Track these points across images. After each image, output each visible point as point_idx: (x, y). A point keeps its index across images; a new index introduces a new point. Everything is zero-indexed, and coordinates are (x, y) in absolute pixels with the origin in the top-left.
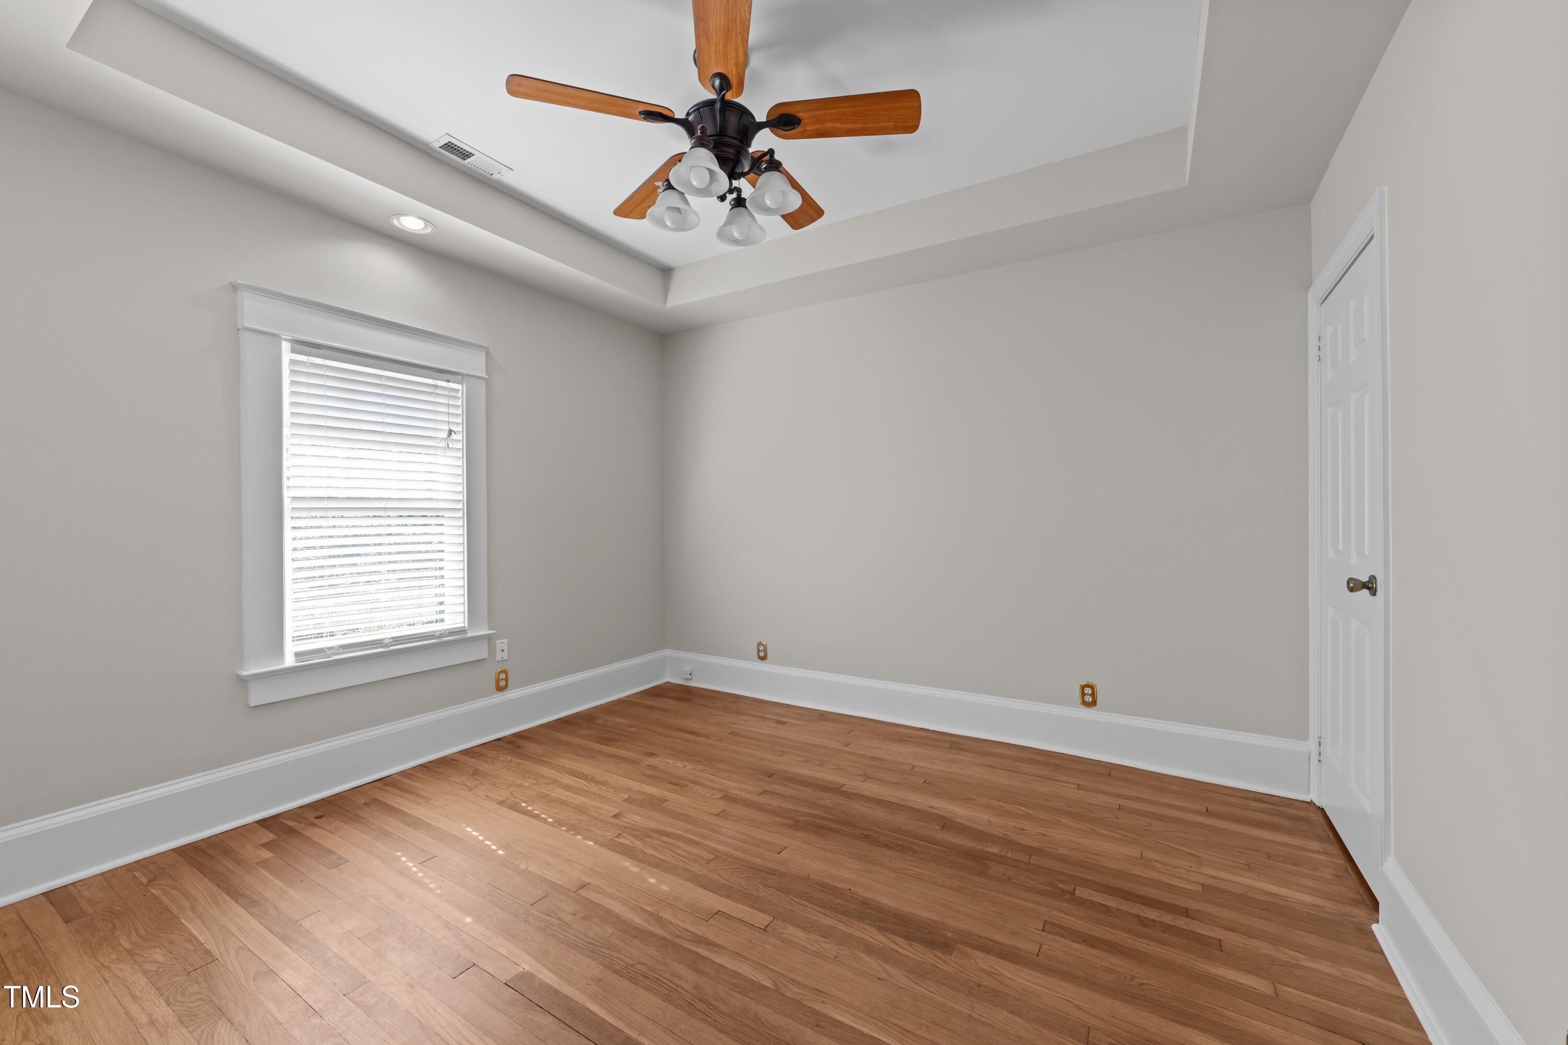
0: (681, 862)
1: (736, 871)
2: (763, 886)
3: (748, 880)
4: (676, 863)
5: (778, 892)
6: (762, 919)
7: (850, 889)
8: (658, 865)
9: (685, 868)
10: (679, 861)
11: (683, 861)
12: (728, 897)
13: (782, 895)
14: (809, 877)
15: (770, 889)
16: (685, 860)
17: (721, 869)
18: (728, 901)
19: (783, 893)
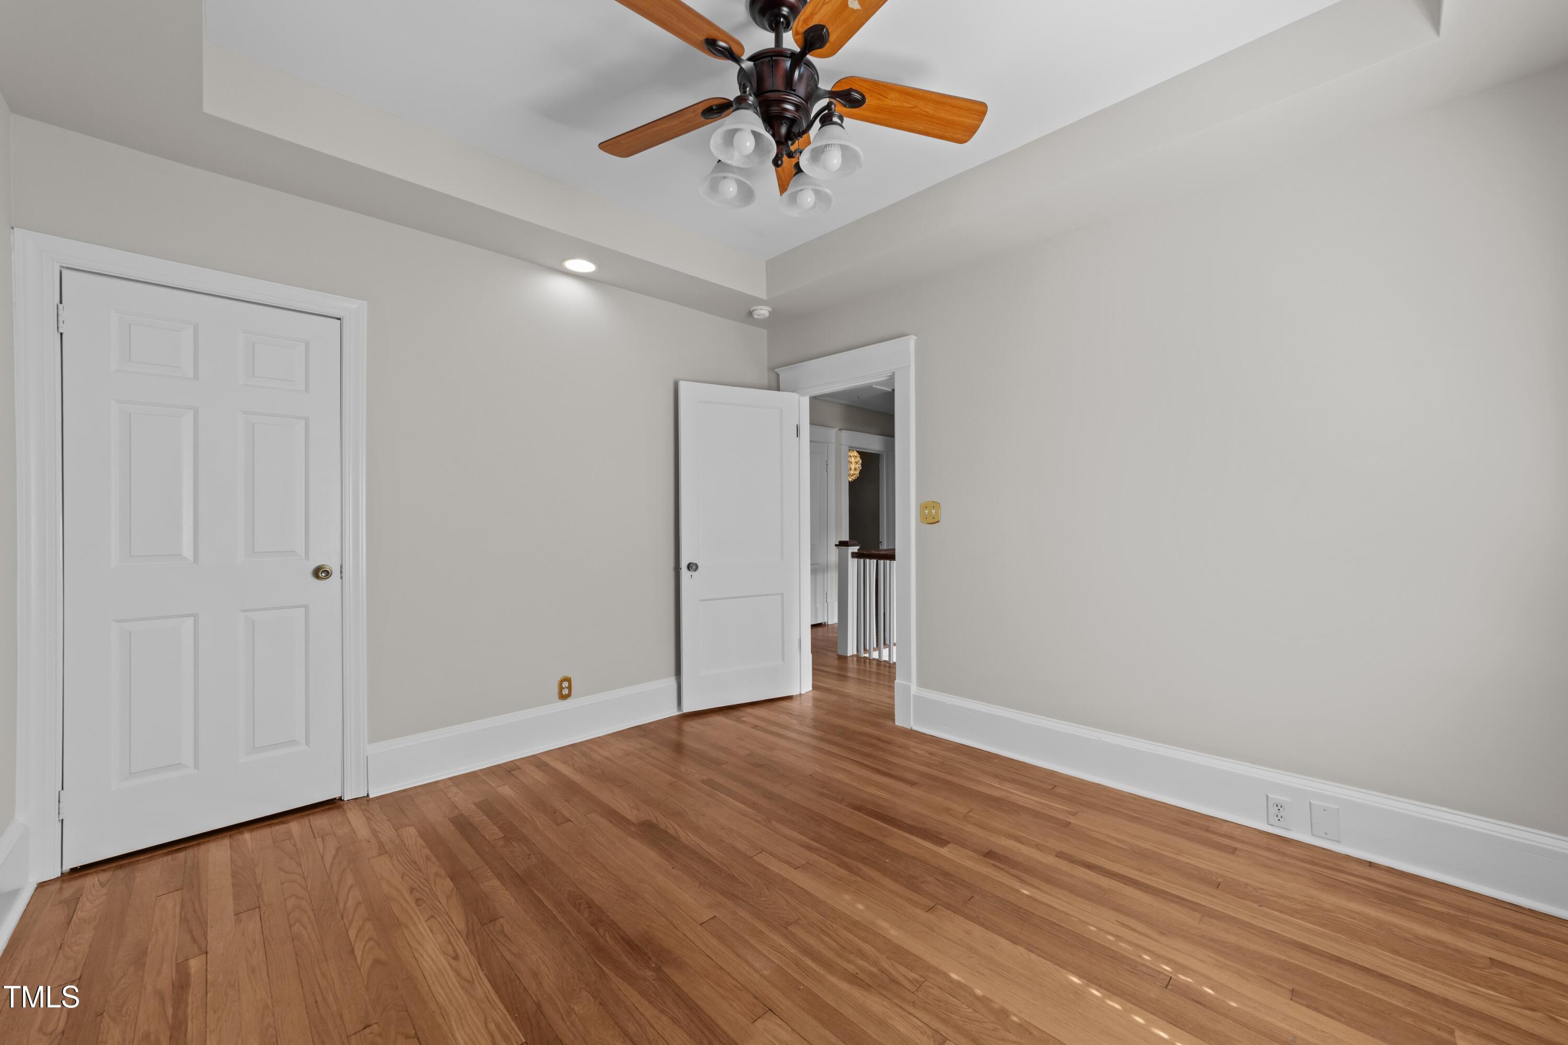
0: (829, 926)
1: (769, 904)
2: (749, 885)
3: (761, 894)
4: (834, 925)
5: (738, 877)
6: (761, 859)
7: (673, 868)
8: (854, 925)
9: (824, 917)
10: (832, 928)
11: (826, 926)
12: (785, 880)
13: (735, 874)
14: (700, 885)
15: (743, 881)
16: (825, 929)
17: (785, 910)
18: (786, 877)
19: (734, 876)
